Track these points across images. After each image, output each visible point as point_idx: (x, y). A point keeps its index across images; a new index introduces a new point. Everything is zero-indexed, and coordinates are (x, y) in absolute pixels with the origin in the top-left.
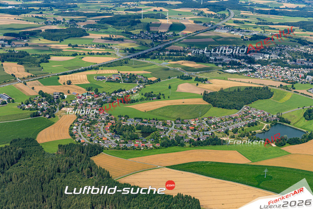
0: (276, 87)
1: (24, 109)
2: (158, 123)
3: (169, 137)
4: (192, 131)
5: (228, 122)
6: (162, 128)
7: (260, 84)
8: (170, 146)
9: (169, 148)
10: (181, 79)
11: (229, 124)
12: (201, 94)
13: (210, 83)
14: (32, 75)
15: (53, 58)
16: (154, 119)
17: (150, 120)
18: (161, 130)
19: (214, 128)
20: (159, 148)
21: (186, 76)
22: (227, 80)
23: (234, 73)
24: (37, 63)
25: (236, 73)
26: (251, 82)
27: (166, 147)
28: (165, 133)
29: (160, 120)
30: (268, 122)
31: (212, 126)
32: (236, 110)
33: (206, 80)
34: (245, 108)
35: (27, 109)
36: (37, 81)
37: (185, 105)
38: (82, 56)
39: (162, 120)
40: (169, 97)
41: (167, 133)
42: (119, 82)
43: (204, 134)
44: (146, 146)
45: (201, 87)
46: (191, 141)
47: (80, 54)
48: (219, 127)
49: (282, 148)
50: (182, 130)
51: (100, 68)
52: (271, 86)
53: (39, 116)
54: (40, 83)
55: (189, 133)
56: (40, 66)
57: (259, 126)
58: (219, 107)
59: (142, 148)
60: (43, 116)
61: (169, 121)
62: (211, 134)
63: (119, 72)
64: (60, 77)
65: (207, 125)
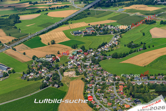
1: (28, 80)
14: (16, 39)
15: (22, 18)
16: (159, 75)
24: (12, 25)
35: (32, 79)
36: (22, 44)
38: (46, 12)
42: (95, 34)
47: (43, 11)
51: (69, 22)
53: (48, 86)
54: (27, 47)
56: (16, 28)
60: (51, 86)
63: (89, 25)
64: (41, 36)
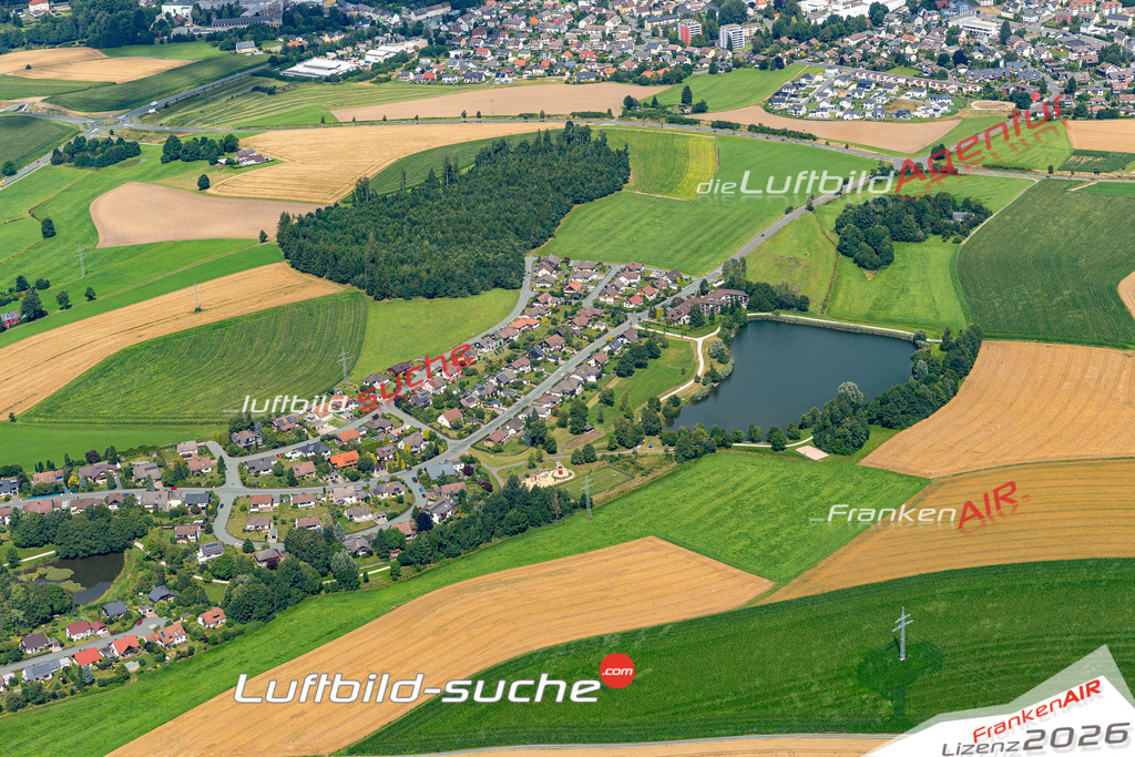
0: (609, 115)
2: (129, 473)
3: (248, 548)
4: (354, 479)
5: (509, 374)
6: (175, 503)
7: (526, 117)
8: (283, 603)
9: (284, 623)
10: (82, 163)
11: (519, 386)
12: (263, 237)
13: (262, 161)
16: (93, 458)
17: (70, 464)
18: (175, 513)
19: (456, 427)
20: (228, 638)
21: (95, 143)
22: (338, 124)
23: (348, 76)
25: (357, 75)
26: (471, 113)
27: (266, 618)
28: (209, 530)
29: (132, 453)
30: (697, 324)
31: (443, 421)
32: (498, 291)
33: (230, 145)
34: (537, 271)
37: (221, 325)
39: (145, 450)
40: (90, 296)
41: (219, 525)
43: (425, 481)
44: (149, 647)
45: (229, 191)
46: (382, 545)
48: (480, 415)
49: (864, 462)
50: (293, 483)
52: (584, 115)
55: (346, 493)
57: (669, 357)
58: (408, 295)
59: (133, 667)
61: (189, 447)
62: (468, 471)
65: (409, 423)
